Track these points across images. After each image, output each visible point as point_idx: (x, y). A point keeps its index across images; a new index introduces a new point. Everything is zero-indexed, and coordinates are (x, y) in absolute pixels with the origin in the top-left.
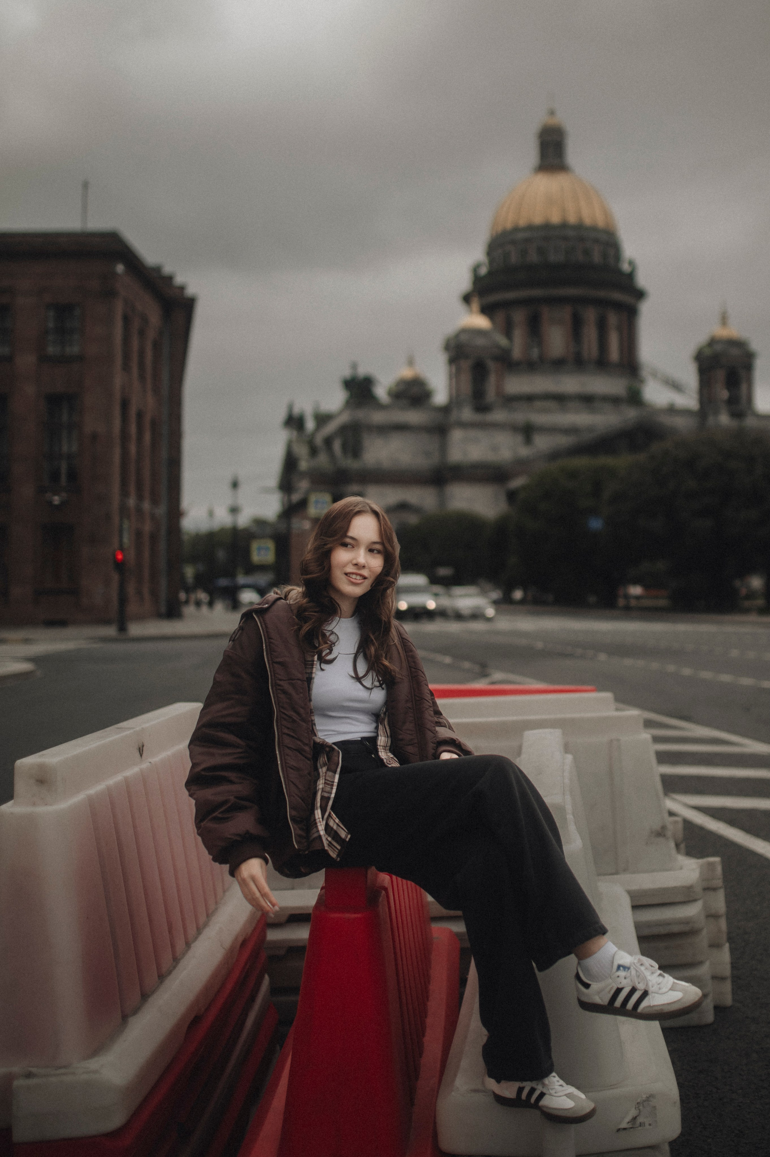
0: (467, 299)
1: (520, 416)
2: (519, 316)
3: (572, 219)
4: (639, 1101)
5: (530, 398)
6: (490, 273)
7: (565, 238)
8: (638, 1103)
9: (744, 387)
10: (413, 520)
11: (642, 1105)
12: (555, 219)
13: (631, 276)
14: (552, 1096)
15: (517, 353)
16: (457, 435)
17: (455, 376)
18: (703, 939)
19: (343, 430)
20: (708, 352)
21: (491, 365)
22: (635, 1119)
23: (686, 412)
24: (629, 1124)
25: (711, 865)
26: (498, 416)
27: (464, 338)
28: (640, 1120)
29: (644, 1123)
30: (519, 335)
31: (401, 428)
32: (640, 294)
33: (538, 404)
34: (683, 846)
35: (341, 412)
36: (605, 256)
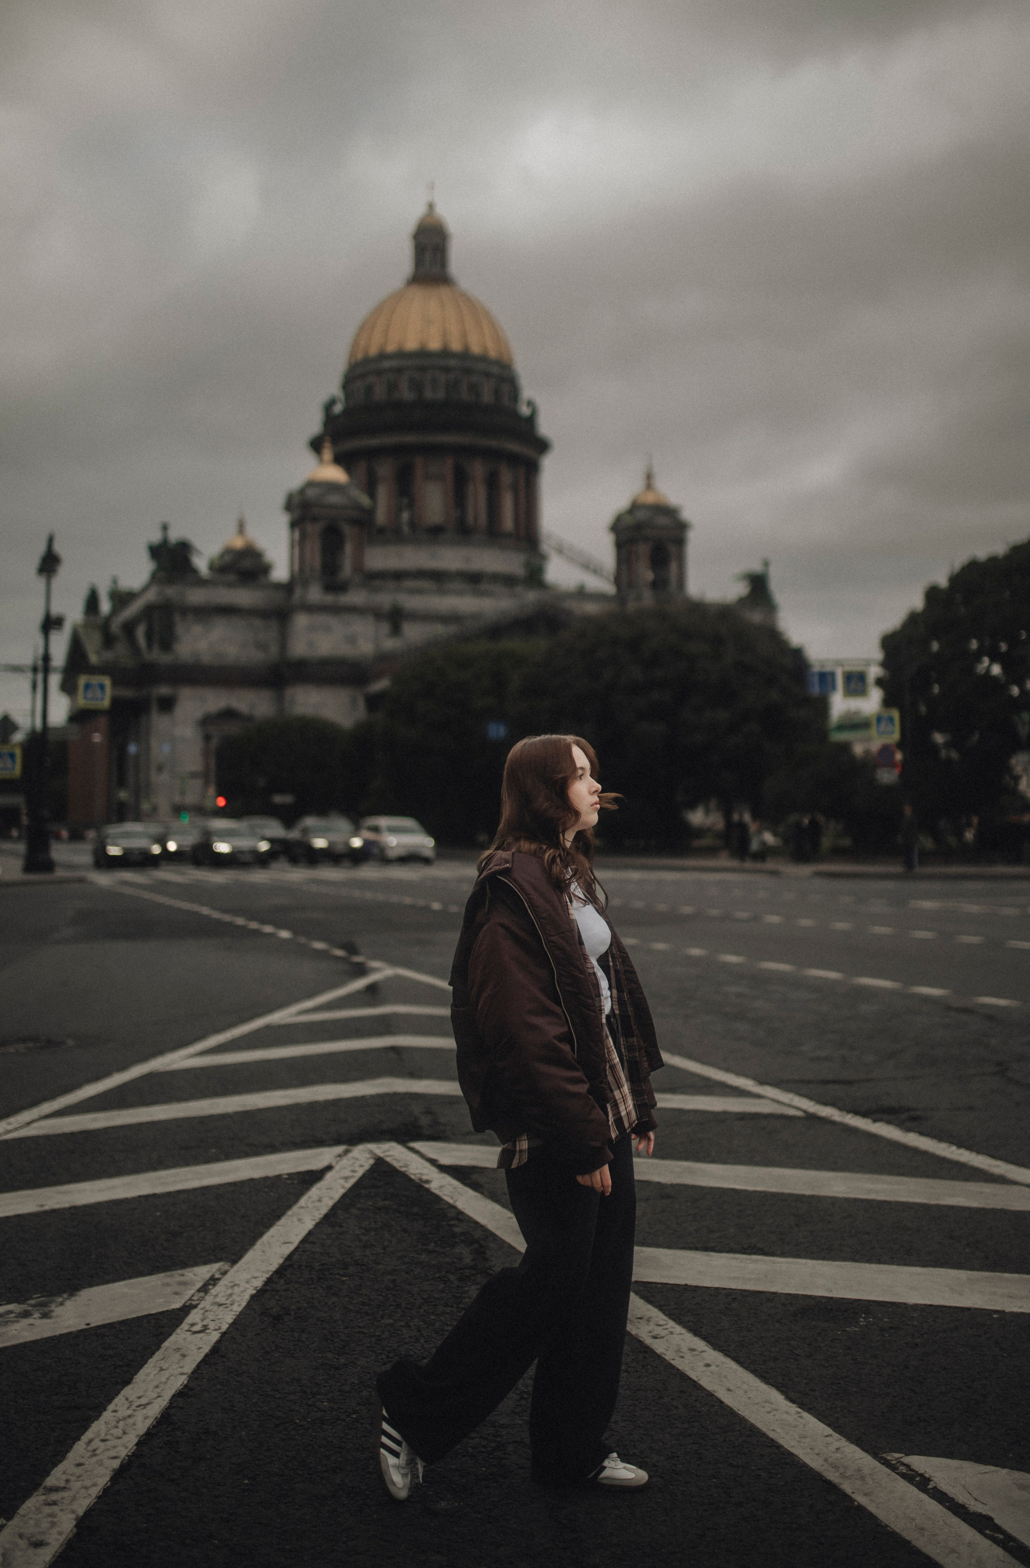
0: (316, 445)
1: (385, 599)
2: (386, 469)
3: (456, 345)
5: (398, 576)
6: (348, 412)
7: (447, 370)
9: (673, 567)
10: (238, 731)
12: (434, 345)
13: (530, 422)
15: (381, 517)
16: (301, 622)
17: (300, 544)
19: (149, 611)
20: (629, 520)
21: (348, 530)
23: (599, 597)
26: (356, 597)
27: (311, 493)
30: (383, 492)
31: (227, 611)
32: (543, 446)
33: (409, 583)
35: (145, 589)
36: (497, 392)
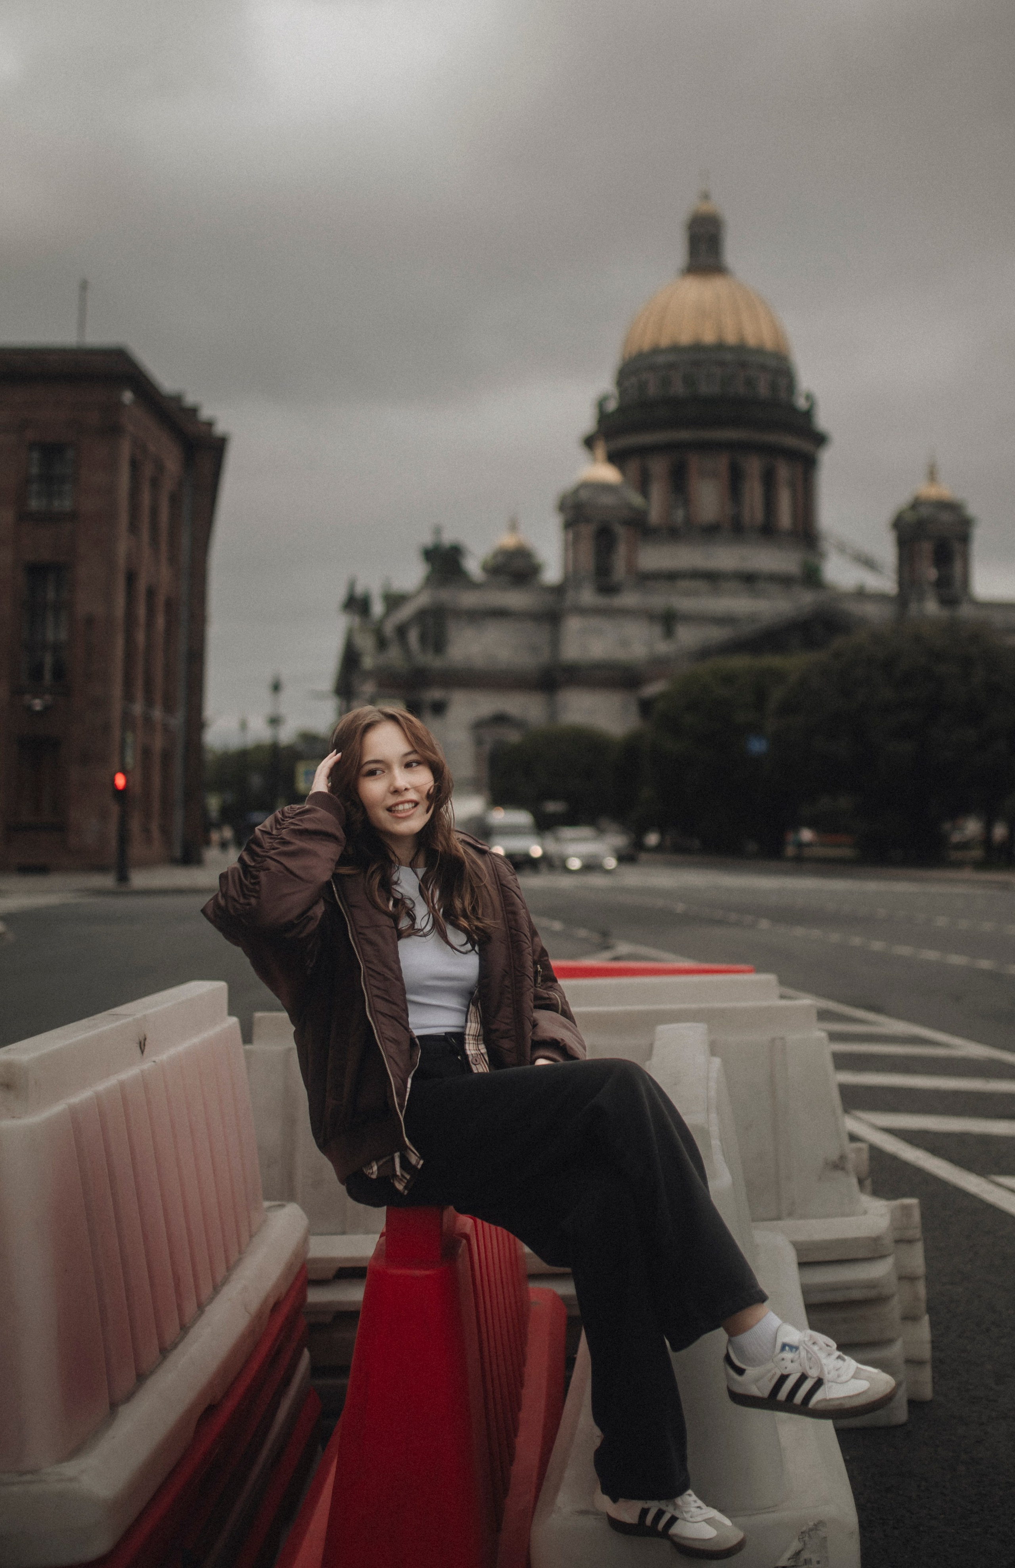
0: (589, 442)
1: (659, 600)
2: (659, 466)
3: (731, 338)
4: (804, 1529)
5: (671, 577)
6: (622, 409)
7: (722, 364)
8: (802, 1533)
9: (958, 564)
10: (513, 737)
11: (807, 1535)
12: (709, 337)
13: (808, 415)
14: (688, 1521)
15: (655, 515)
16: (573, 625)
17: (572, 545)
18: (895, 1309)
19: (422, 615)
20: (910, 517)
21: (621, 531)
22: (798, 1554)
23: (880, 598)
24: (791, 1560)
25: (906, 1208)
26: (629, 599)
27: (584, 495)
28: (805, 1555)
29: (810, 1560)
30: (658, 491)
31: (500, 614)
32: (820, 439)
33: (683, 584)
34: (868, 1182)
35: (419, 592)
36: (774, 387)
